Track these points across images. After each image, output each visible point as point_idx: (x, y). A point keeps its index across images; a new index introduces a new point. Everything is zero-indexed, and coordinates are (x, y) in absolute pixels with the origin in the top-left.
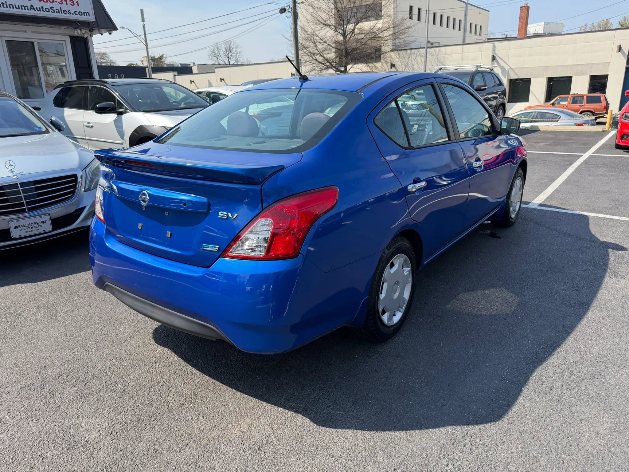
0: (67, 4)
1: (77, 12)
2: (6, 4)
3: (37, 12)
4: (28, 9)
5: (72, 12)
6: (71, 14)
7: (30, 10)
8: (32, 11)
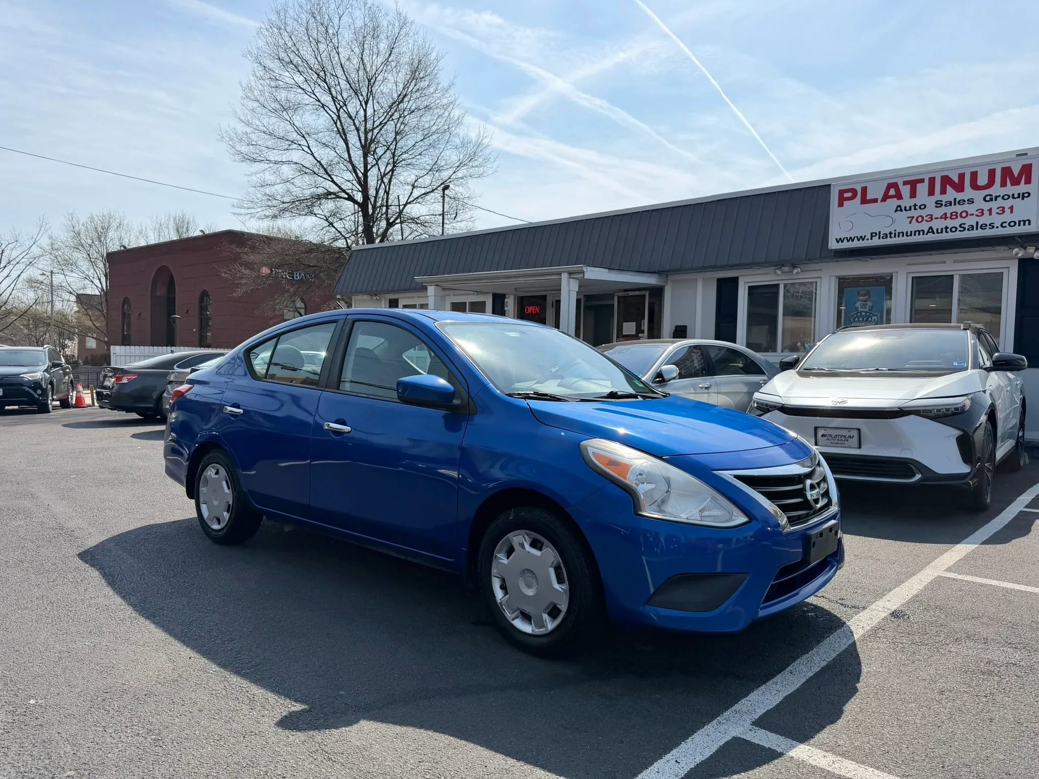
0: (990, 214)
1: (1006, 222)
2: (895, 233)
3: (936, 235)
4: (923, 234)
5: (998, 224)
6: (993, 227)
7: (927, 234)
8: (930, 235)
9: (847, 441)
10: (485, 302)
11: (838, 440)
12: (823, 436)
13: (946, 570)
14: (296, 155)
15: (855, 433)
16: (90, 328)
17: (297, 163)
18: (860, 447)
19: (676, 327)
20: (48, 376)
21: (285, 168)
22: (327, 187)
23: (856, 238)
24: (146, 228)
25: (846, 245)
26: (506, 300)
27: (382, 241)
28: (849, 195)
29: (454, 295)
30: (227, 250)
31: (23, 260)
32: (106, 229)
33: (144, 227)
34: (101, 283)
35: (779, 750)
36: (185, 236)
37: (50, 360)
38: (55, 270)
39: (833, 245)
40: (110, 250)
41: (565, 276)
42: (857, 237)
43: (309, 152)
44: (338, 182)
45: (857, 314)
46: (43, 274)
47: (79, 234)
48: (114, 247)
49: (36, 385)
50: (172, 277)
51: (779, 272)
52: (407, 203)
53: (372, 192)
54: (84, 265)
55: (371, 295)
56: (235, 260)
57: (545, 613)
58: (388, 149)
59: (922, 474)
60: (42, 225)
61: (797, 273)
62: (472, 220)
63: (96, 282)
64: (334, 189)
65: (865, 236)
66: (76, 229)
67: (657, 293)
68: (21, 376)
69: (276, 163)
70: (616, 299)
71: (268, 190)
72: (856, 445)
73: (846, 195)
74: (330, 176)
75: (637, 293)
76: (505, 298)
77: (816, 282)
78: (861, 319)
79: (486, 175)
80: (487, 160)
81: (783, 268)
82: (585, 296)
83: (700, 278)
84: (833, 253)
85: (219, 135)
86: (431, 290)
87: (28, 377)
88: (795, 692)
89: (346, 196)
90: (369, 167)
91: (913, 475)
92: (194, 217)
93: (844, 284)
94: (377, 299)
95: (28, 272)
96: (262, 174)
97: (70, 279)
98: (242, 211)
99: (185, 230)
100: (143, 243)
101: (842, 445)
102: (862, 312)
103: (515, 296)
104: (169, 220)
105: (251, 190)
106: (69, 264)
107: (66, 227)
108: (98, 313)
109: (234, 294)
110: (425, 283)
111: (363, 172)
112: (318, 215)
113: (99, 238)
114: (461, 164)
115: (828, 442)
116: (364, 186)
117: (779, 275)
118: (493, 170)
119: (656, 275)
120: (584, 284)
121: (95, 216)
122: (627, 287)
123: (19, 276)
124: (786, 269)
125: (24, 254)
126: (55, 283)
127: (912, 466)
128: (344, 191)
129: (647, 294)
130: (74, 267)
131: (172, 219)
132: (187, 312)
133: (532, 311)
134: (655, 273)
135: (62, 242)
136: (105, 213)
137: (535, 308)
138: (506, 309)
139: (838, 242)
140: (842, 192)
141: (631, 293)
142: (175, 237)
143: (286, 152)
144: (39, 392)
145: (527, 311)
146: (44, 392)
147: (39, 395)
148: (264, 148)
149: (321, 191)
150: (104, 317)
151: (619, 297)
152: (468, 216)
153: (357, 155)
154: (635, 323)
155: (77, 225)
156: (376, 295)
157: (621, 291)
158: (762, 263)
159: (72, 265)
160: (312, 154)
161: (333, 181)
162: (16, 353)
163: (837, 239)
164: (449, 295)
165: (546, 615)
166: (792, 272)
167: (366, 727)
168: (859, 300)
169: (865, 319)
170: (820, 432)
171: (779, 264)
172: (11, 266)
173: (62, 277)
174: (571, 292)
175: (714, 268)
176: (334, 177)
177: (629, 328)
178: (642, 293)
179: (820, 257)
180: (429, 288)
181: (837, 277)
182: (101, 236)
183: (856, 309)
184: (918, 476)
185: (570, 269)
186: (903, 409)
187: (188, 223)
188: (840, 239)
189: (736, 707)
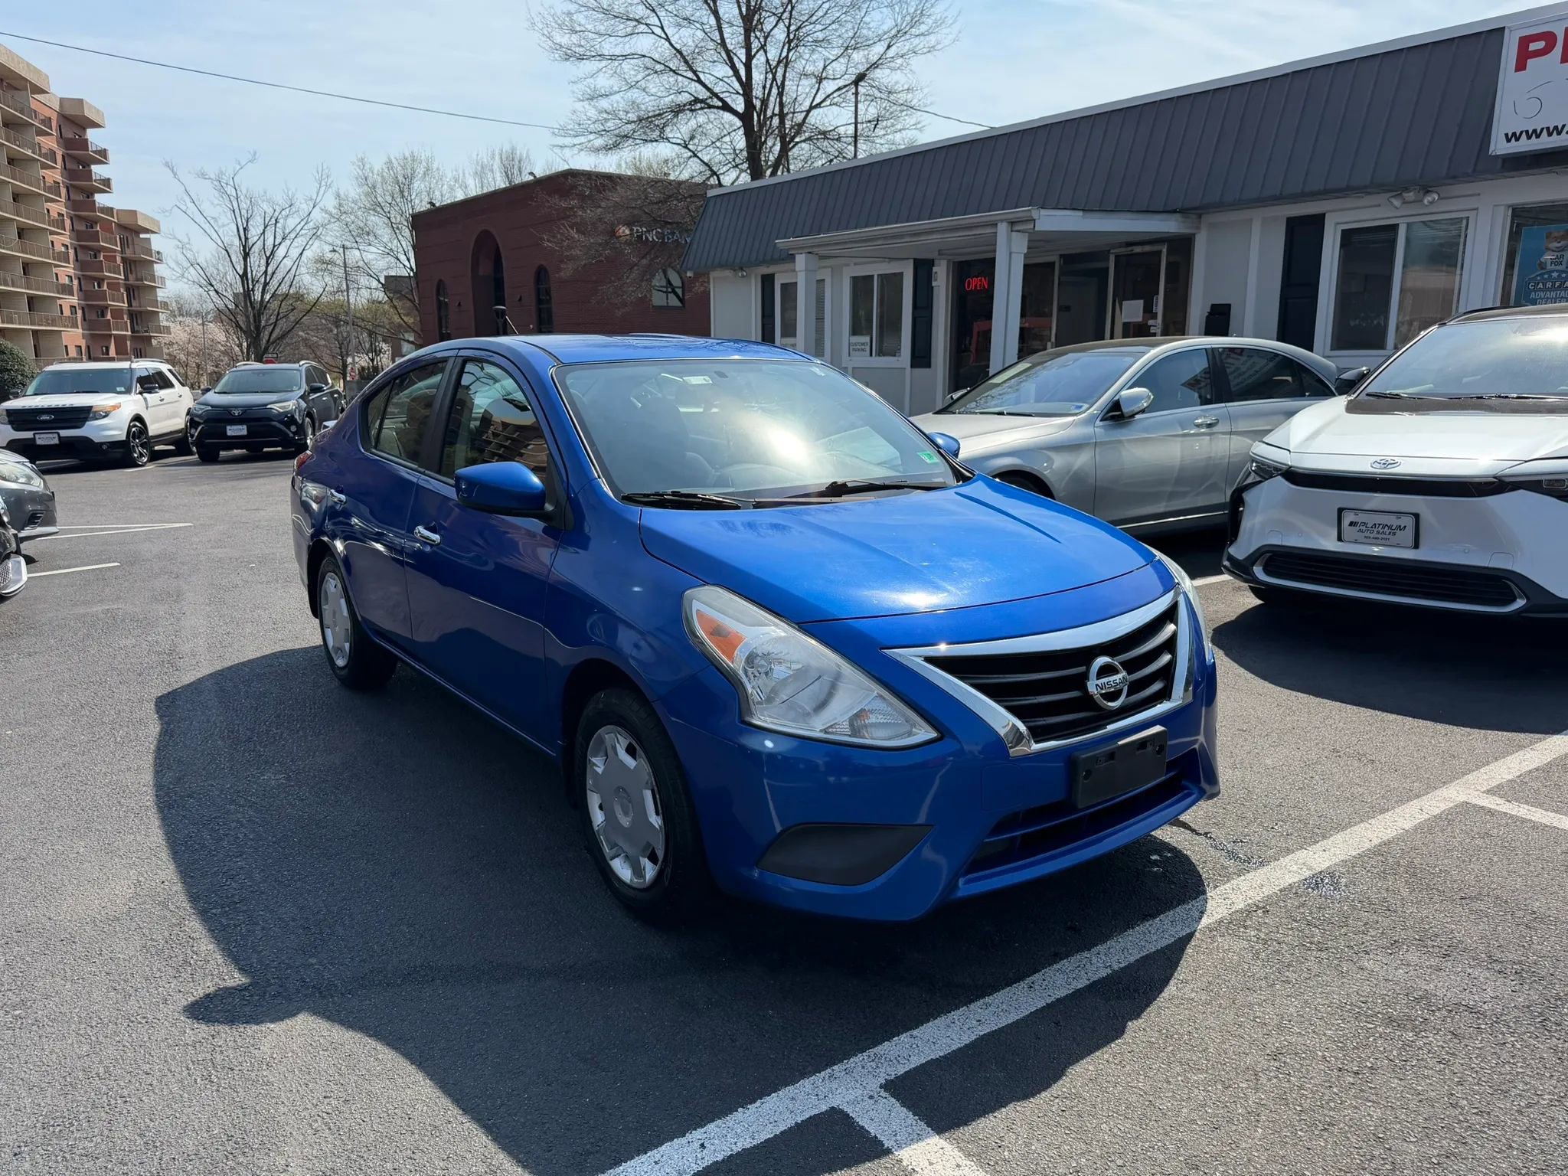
9: (1394, 534)
10: (902, 273)
11: (1378, 532)
12: (1351, 524)
13: (1488, 792)
14: (645, 43)
15: (1409, 522)
16: (400, 326)
17: (644, 56)
18: (1416, 546)
19: (1213, 306)
20: (303, 405)
21: (627, 66)
22: (692, 91)
23: (1545, 131)
24: (464, 174)
25: (1524, 145)
26: (935, 269)
27: (773, 174)
28: (1540, 45)
29: (855, 264)
30: (547, 204)
31: (303, 232)
32: (410, 178)
33: (461, 172)
34: (408, 260)
35: (887, 1144)
36: (518, 180)
37: (308, 382)
38: (348, 244)
39: (1499, 146)
40: (418, 209)
41: (1002, 229)
42: (1548, 129)
43: (663, 36)
44: (707, 82)
45: (1542, 275)
46: (334, 251)
47: (375, 188)
48: (422, 206)
49: (289, 419)
50: (498, 248)
51: (1397, 203)
52: (812, 108)
53: (758, 92)
54: (385, 233)
55: (735, 270)
56: (566, 217)
57: (644, 857)
58: (780, 18)
59: (1528, 598)
60: (323, 179)
61: (1431, 203)
62: (919, 126)
63: (403, 258)
64: (703, 94)
65: (1564, 126)
66: (370, 181)
67: (1182, 246)
68: (269, 406)
69: (613, 58)
70: (1112, 258)
71: (604, 103)
72: (1410, 541)
73: (1534, 46)
74: (695, 72)
75: (1147, 248)
76: (933, 265)
77: (1468, 218)
78: (1549, 285)
79: (939, 47)
80: (940, 23)
81: (1405, 195)
82: (1061, 256)
83: (1257, 216)
84: (1500, 161)
85: (528, 20)
86: (801, 260)
87: (277, 408)
88: (1009, 1026)
89: (720, 104)
90: (754, 51)
91: (1513, 600)
92: (528, 151)
93: (1523, 218)
94: (743, 276)
95: (313, 248)
96: (591, 80)
97: (368, 257)
98: (568, 141)
99: (516, 171)
100: (460, 196)
101: (1383, 542)
102: (1553, 272)
103: (949, 261)
104: (493, 158)
105: (579, 106)
106: (364, 234)
107: (357, 179)
108: (409, 304)
109: (562, 274)
110: (793, 249)
111: (744, 61)
112: (671, 140)
113: (402, 192)
114: (899, 31)
115: (1361, 536)
116: (747, 86)
117: (1396, 208)
118: (950, 37)
119: (1177, 216)
120: (1038, 241)
121: (394, 160)
122: (1131, 239)
123: (301, 254)
124: (1410, 196)
125: (303, 223)
126: (349, 262)
127: (1513, 586)
128: (716, 95)
129: (1165, 251)
130: (371, 238)
131: (497, 157)
132: (520, 299)
133: (976, 286)
134: (1175, 211)
135: (353, 202)
136: (407, 155)
137: (981, 280)
138: (934, 284)
139: (1509, 140)
140: (1525, 42)
141: (1138, 249)
142: (501, 183)
143: (628, 39)
144: (293, 428)
145: (969, 287)
146: (301, 429)
147: (294, 433)
148: (594, 36)
149: (684, 98)
150: (417, 309)
151: (1117, 257)
152: (913, 121)
153: (734, 36)
154: (1142, 302)
155: (371, 175)
156: (742, 269)
157: (1120, 245)
158: (1365, 187)
159: (368, 234)
160: (668, 39)
161: (699, 81)
162: (264, 374)
163: (1507, 135)
164: (848, 265)
165: (647, 860)
166: (1422, 201)
167: (304, 1024)
168: (1548, 249)
169: (1557, 284)
170: (1348, 518)
171: (1397, 188)
172: (287, 242)
173: (357, 253)
174: (1013, 255)
175: (1278, 199)
176: (702, 76)
177: (1132, 310)
178: (1155, 248)
179: (1474, 171)
180: (798, 257)
181: (1509, 206)
182: (403, 189)
183: (1542, 266)
184: (1520, 603)
185: (1011, 216)
186: (1504, 479)
187: (519, 162)
188: (1514, 134)
189: (879, 1049)
